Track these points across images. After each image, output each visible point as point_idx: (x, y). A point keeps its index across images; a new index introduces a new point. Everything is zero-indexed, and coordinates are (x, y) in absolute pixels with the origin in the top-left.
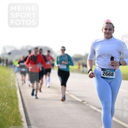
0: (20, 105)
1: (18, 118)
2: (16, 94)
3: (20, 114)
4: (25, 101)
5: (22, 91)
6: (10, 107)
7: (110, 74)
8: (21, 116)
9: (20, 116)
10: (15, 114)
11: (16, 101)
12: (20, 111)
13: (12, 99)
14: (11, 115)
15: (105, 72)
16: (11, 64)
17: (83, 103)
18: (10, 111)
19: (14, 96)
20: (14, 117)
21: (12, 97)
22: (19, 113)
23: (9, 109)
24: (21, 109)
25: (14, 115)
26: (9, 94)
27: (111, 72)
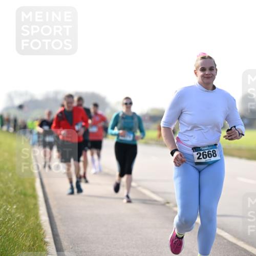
0: (43, 210)
1: (37, 237)
2: (34, 189)
3: (42, 229)
4: (52, 203)
5: (45, 181)
6: (22, 214)
7: (211, 154)
8: (44, 233)
9: (42, 232)
10: (32, 227)
11: (33, 201)
12: (42, 222)
13: (26, 198)
14: (25, 230)
15: (201, 152)
16: (25, 127)
17: (167, 205)
18: (21, 222)
19: (29, 192)
20: (30, 235)
21: (25, 195)
22: (39, 226)
23: (20, 218)
24: (44, 218)
25: (30, 230)
26: (20, 188)
27: (211, 150)
